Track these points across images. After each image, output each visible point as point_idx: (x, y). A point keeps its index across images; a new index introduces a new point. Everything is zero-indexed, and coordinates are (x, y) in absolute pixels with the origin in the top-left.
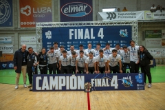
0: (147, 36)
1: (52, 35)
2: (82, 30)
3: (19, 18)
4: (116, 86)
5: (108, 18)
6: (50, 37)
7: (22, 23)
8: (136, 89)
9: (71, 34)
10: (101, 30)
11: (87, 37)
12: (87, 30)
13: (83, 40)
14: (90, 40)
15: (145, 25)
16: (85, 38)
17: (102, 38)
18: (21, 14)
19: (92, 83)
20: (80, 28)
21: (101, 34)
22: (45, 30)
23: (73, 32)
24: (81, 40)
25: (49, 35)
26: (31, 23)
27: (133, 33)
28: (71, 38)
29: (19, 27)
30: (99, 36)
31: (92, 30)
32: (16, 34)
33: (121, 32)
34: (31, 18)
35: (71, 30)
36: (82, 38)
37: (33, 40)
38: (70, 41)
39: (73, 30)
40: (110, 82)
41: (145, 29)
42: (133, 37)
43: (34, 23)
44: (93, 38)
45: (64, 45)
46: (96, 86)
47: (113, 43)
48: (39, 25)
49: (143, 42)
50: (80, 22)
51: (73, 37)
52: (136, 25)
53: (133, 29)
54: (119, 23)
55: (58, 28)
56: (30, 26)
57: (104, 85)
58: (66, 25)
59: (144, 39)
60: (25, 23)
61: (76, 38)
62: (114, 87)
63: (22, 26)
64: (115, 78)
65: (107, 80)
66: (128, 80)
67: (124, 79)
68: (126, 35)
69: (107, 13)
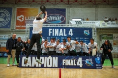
2: (58, 29)
3: (15, 23)
4: (81, 65)
7: (17, 26)
9: (50, 32)
14: (63, 36)
16: (60, 35)
17: (72, 35)
19: (64, 62)
20: (57, 28)
21: (71, 33)
28: (50, 35)
29: (15, 29)
30: (69, 34)
31: (65, 30)
33: (85, 32)
36: (58, 35)
38: (49, 36)
40: (76, 62)
42: (93, 35)
46: (66, 65)
51: (51, 34)
56: (22, 28)
57: (72, 64)
60: (19, 26)
61: (53, 35)
62: (79, 66)
64: (80, 59)
65: (74, 61)
66: (90, 62)
67: (87, 61)
68: (88, 34)
69: (75, 21)
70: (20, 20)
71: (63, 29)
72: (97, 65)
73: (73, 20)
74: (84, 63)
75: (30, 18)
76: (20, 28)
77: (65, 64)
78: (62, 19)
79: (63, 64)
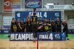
3: (3, 7)
6: (19, 16)
8: (62, 40)
10: (46, 13)
11: (38, 16)
17: (46, 17)
18: (4, 5)
19: (40, 37)
22: (17, 13)
26: (9, 10)
27: (62, 15)
29: (3, 12)
30: (44, 16)
31: (41, 13)
33: (56, 14)
35: (30, 13)
40: (49, 36)
41: (69, 14)
43: (11, 10)
53: (62, 13)
57: (46, 38)
58: (28, 10)
60: (6, 10)
62: (51, 39)
63: (4, 11)
64: (51, 35)
65: (47, 35)
66: (58, 36)
67: (56, 35)
68: (58, 16)
69: (49, 5)
70: (6, 5)
71: (39, 12)
72: (63, 38)
73: (47, 4)
74: (54, 37)
75: (14, 4)
76: (7, 11)
77: (41, 38)
78: (39, 4)
79: (40, 38)
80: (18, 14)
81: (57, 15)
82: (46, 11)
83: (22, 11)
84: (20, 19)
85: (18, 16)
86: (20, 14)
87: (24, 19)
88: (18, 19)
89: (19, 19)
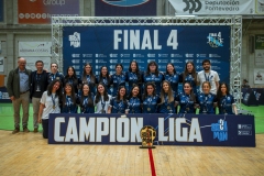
0: (259, 46)
1: (82, 41)
5: (185, 10)
6: (77, 45)
10: (174, 34)
11: (147, 45)
12: (147, 33)
13: (140, 51)
15: (256, 25)
22: (68, 31)
23: (121, 36)
24: (135, 51)
25: (75, 40)
26: (38, 16)
27: (233, 39)
32: (10, 37)
34: (39, 7)
35: (117, 32)
37: (42, 47)
39: (120, 32)
41: (254, 32)
43: (44, 16)
44: (157, 47)
45: (105, 59)
47: (195, 58)
48: (58, 21)
49: (251, 57)
50: (135, 18)
52: (239, 25)
53: (233, 32)
54: (207, 21)
55: (92, 27)
58: (107, 21)
59: (252, 52)
63: (21, 21)
80: (71, 38)
81: (215, 41)
82: (174, 27)
83: (86, 24)
84: (81, 56)
85: (72, 44)
86: (79, 35)
87: (97, 55)
88: (74, 56)
89: (78, 56)
